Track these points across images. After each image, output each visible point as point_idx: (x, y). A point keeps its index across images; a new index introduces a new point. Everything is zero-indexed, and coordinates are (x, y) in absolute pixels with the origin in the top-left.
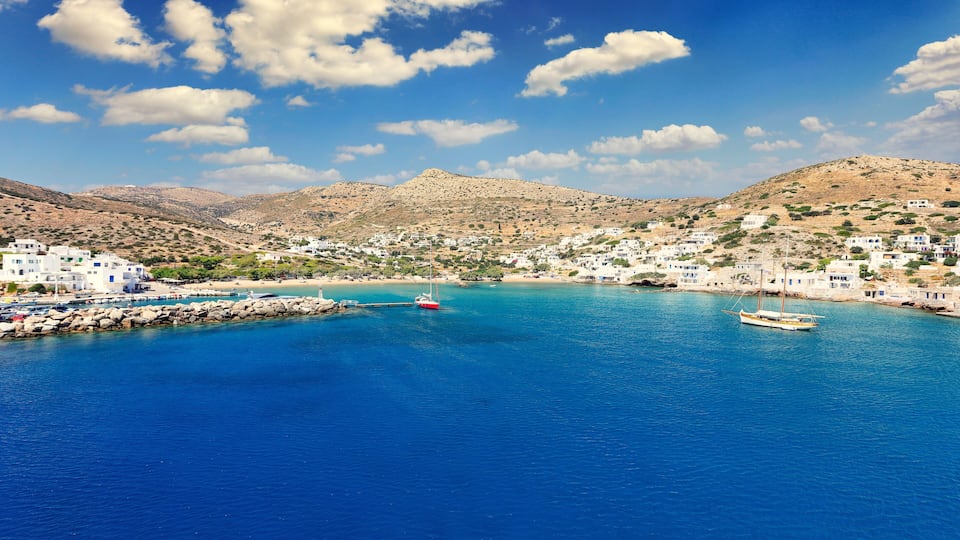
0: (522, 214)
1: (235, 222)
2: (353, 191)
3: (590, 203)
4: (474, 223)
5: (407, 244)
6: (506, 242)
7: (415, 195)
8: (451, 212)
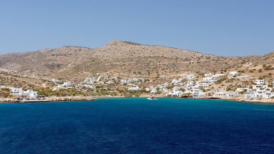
0: (162, 66)
1: (5, 70)
2: (70, 51)
3: (197, 59)
4: (137, 71)
5: (102, 83)
6: (151, 81)
7: (106, 55)
8: (124, 65)
